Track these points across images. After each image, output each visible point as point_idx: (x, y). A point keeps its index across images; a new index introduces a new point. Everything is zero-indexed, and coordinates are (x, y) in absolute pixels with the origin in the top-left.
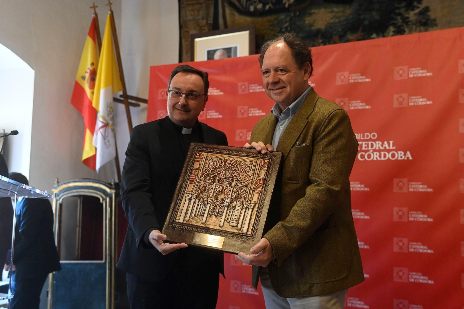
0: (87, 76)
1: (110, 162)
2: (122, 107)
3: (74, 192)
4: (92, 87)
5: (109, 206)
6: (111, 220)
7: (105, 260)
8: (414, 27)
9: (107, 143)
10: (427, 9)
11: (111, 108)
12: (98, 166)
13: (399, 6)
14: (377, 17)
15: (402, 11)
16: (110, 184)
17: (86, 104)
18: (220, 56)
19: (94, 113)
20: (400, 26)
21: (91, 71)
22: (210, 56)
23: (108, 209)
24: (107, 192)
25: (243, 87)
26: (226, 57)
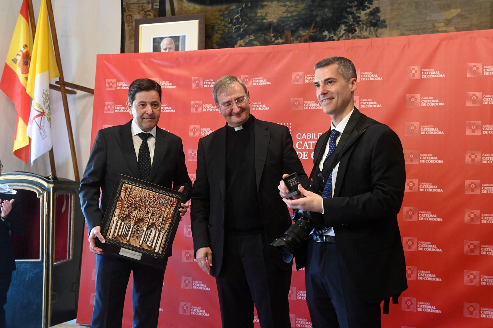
0: (19, 58)
1: (44, 155)
2: (57, 94)
4: (26, 71)
5: (46, 201)
6: (48, 215)
7: (42, 259)
8: (365, 27)
9: (43, 134)
10: (377, 10)
11: (47, 95)
12: (33, 158)
13: (351, 5)
14: (329, 15)
15: (354, 9)
16: (48, 178)
17: (18, 90)
19: (27, 100)
20: (351, 25)
21: (23, 54)
22: (156, 44)
23: (46, 204)
24: (44, 187)
25: (197, 82)
26: (173, 46)
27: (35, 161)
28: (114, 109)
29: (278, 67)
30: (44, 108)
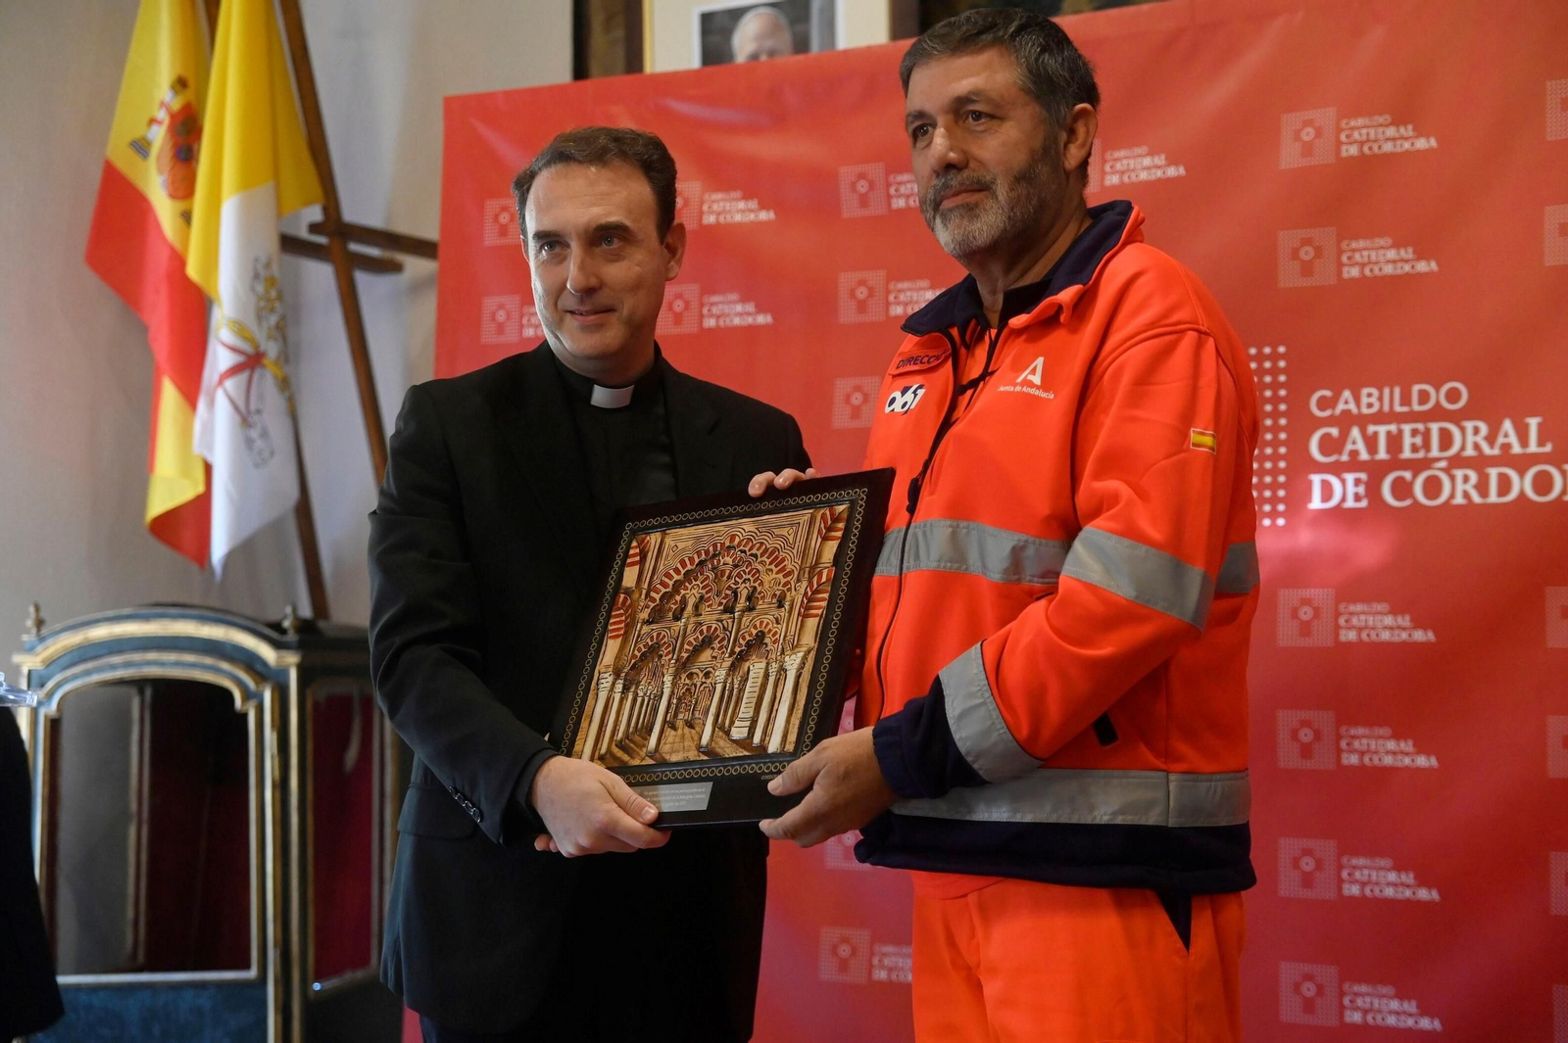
0: (159, 136)
1: (274, 527)
2: (320, 276)
3: (113, 667)
4: (183, 188)
5: (273, 726)
6: (282, 785)
7: (261, 967)
9: (259, 443)
11: (271, 282)
12: (220, 546)
16: (277, 627)
17: (157, 265)
18: (760, 37)
19: (194, 307)
21: (173, 117)
22: (715, 39)
23: (270, 737)
24: (264, 663)
25: (862, 187)
26: (785, 40)
27: (230, 558)
28: (522, 326)
29: (1220, 92)
30: (260, 336)
